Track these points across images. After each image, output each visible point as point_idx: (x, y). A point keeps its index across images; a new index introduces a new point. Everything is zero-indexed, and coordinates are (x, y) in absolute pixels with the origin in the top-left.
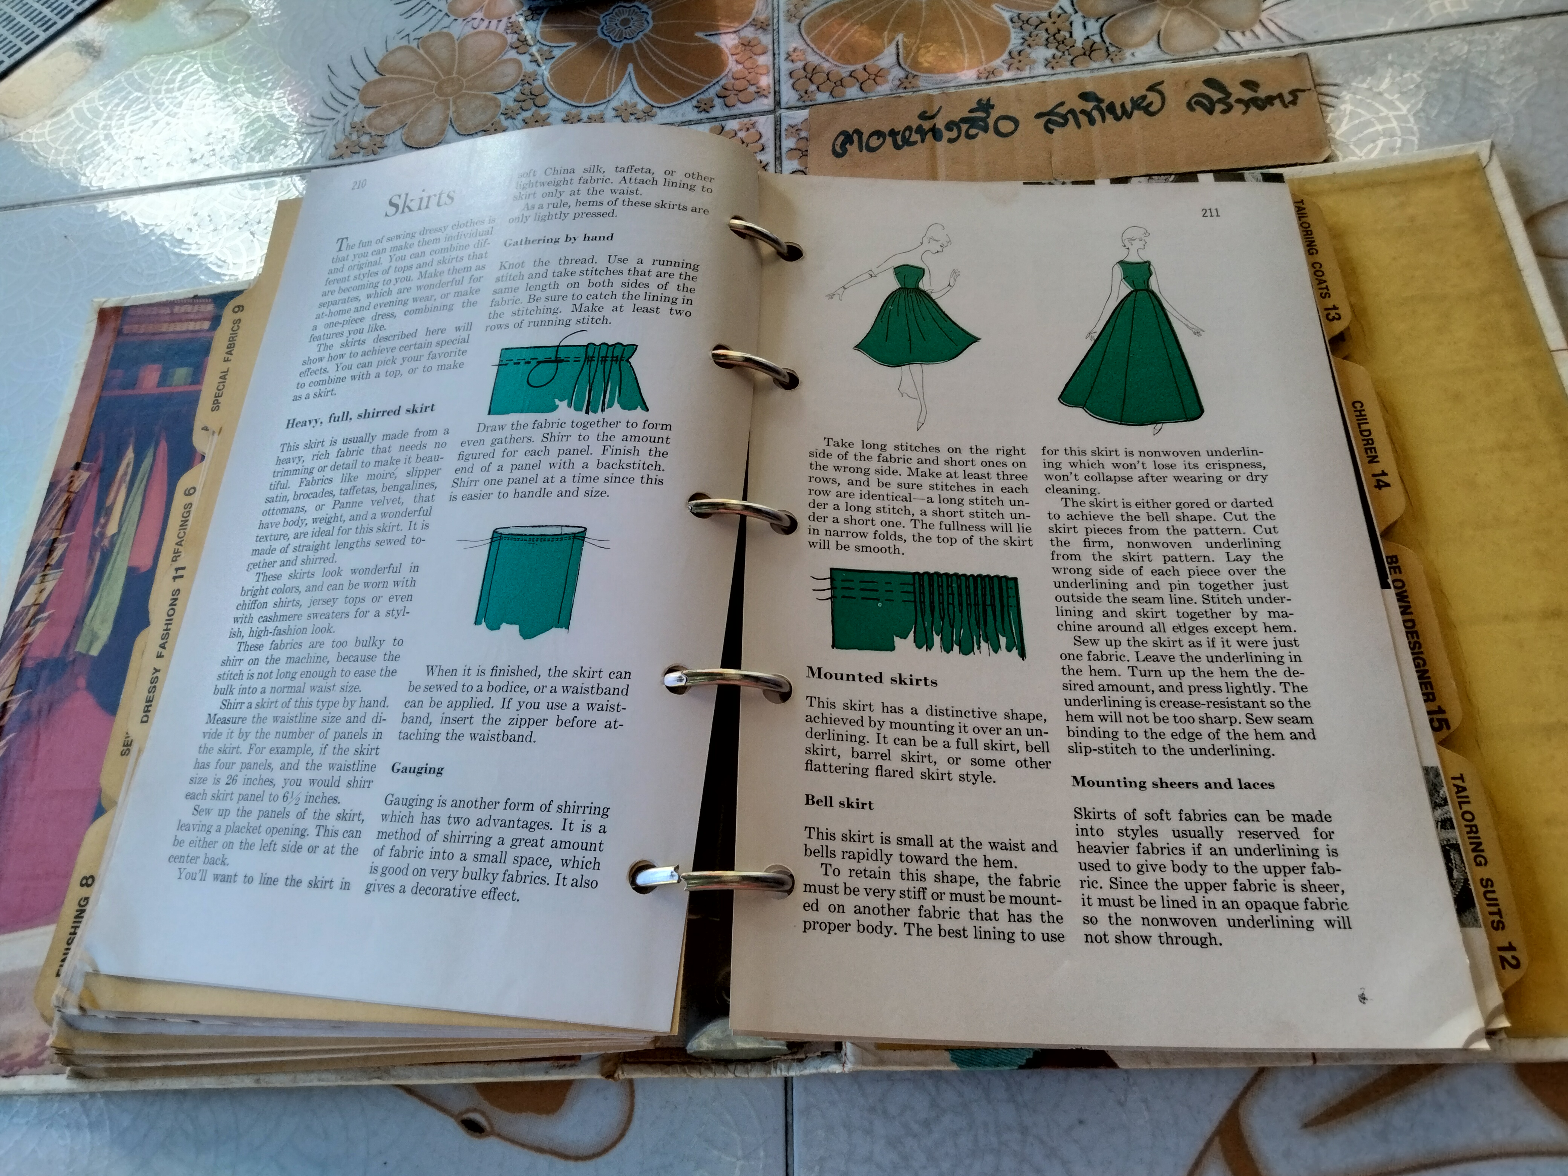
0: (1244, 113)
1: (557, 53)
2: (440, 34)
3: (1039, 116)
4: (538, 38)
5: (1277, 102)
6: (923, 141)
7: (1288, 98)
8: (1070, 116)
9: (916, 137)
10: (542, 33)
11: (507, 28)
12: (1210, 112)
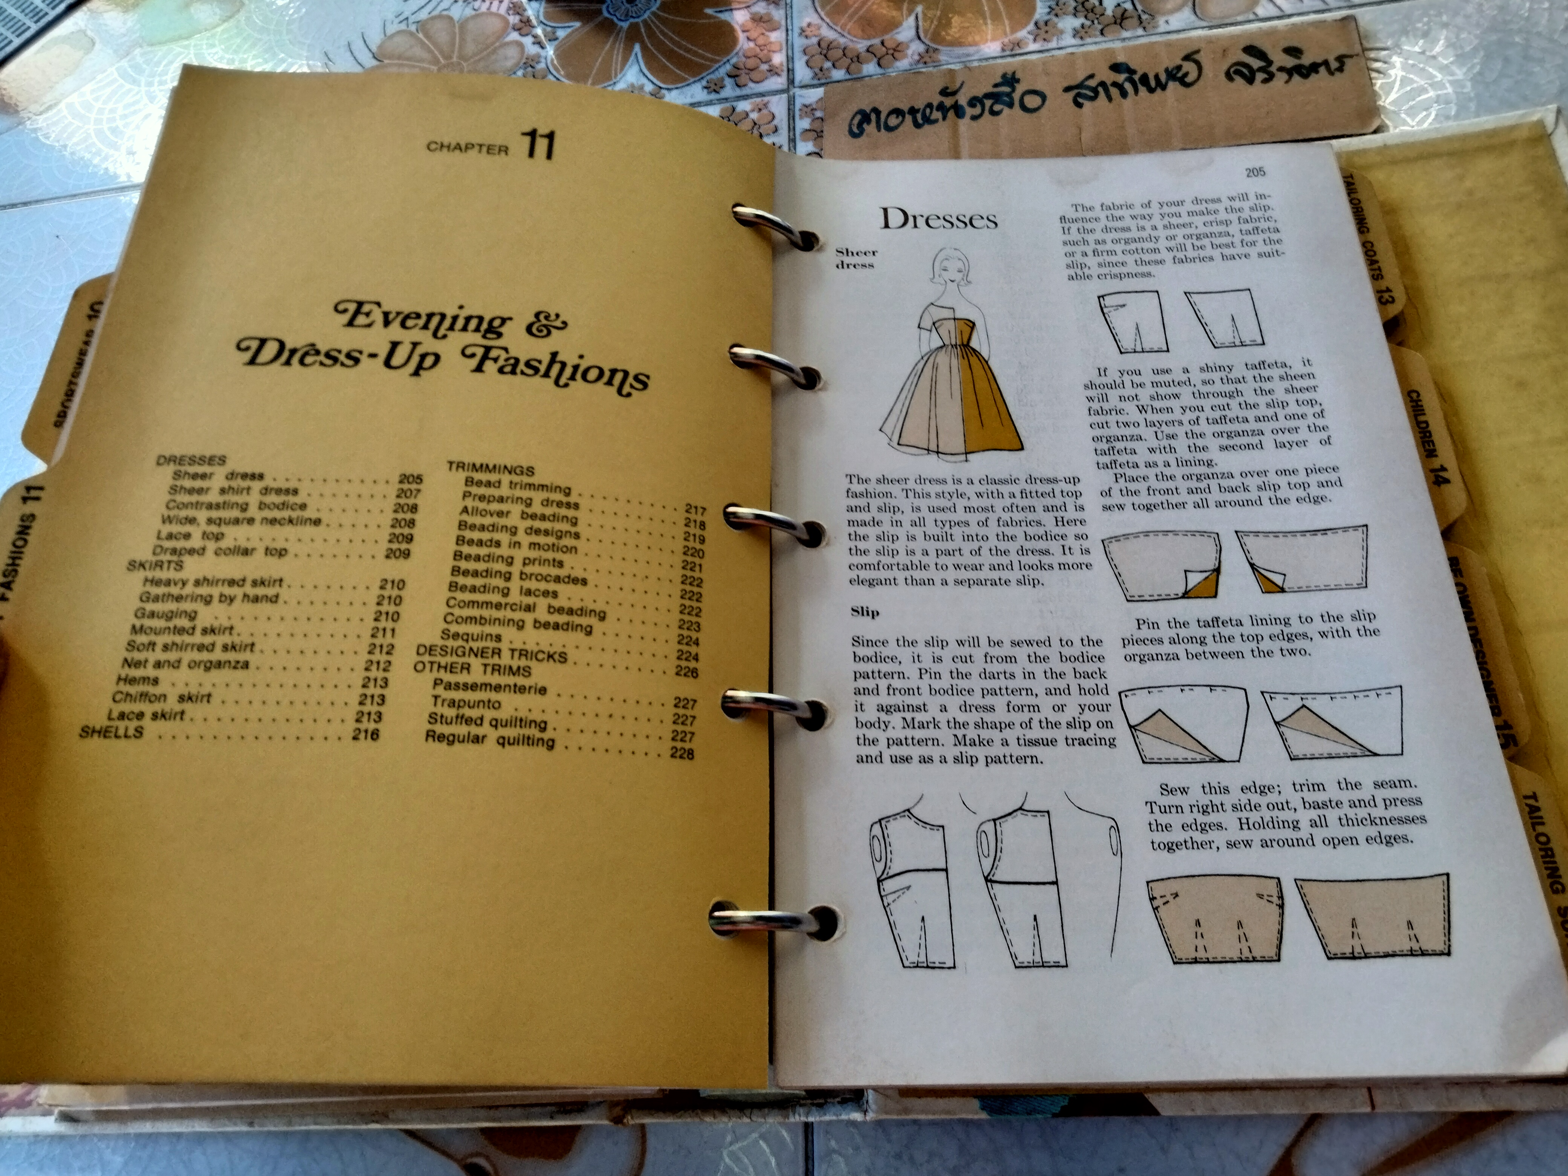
0: (1287, 82)
1: (561, 34)
2: (440, 17)
3: (1067, 89)
4: (542, 18)
5: (1322, 69)
6: (944, 118)
7: (1334, 65)
8: (1100, 89)
9: (936, 115)
10: (546, 15)
11: (509, 9)
12: (1250, 80)
